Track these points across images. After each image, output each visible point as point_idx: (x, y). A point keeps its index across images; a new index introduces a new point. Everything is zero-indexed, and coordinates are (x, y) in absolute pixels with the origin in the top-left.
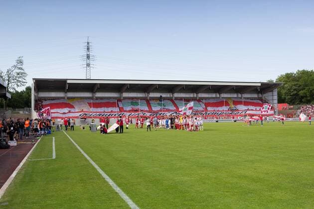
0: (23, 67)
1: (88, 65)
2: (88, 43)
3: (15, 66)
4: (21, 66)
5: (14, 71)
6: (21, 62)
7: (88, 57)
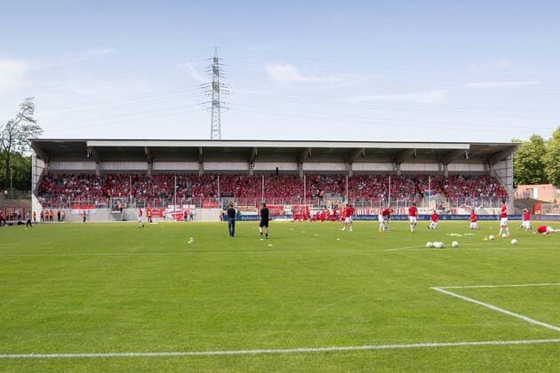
0: (34, 117)
1: (216, 103)
2: (216, 60)
3: (21, 116)
4: (30, 116)
5: (20, 124)
6: (30, 107)
7: (216, 87)
